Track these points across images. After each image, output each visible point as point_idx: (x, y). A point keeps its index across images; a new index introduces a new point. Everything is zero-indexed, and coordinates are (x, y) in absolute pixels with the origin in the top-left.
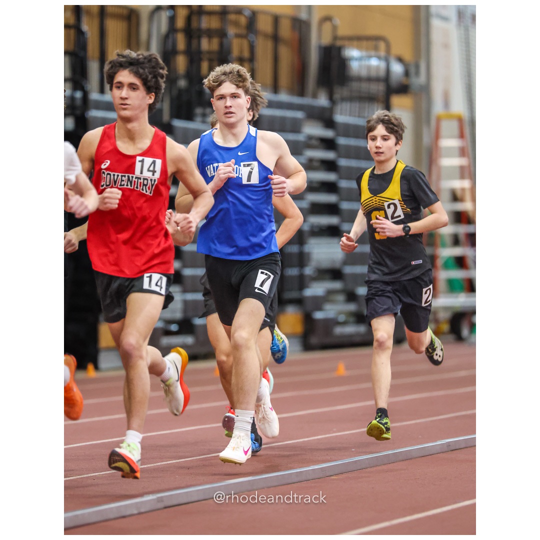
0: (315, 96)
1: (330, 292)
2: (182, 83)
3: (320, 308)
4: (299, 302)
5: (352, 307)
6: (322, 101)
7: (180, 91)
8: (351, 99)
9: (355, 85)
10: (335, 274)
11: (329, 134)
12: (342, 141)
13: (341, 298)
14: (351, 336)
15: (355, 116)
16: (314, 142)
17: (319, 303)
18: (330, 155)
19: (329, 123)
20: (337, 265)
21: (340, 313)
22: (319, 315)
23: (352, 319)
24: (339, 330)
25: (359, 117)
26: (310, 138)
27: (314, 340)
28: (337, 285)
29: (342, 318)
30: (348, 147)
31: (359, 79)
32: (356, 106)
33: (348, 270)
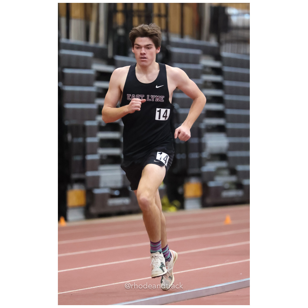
0: (208, 39)
1: (219, 169)
2: (121, 32)
3: (212, 179)
4: (199, 175)
5: (233, 179)
6: (213, 42)
7: (120, 37)
8: (232, 41)
9: (234, 32)
10: (222, 157)
11: (217, 64)
12: (226, 69)
13: (226, 172)
14: (233, 198)
15: (235, 53)
16: (208, 70)
17: (212, 176)
18: (218, 78)
19: (218, 57)
20: (224, 151)
21: (226, 183)
22: (212, 184)
23: (233, 187)
24: (225, 194)
25: (237, 53)
26: (205, 67)
27: (209, 201)
28: (223, 164)
29: (227, 186)
30: (230, 73)
31: (237, 28)
32: (236, 45)
33: (231, 154)
